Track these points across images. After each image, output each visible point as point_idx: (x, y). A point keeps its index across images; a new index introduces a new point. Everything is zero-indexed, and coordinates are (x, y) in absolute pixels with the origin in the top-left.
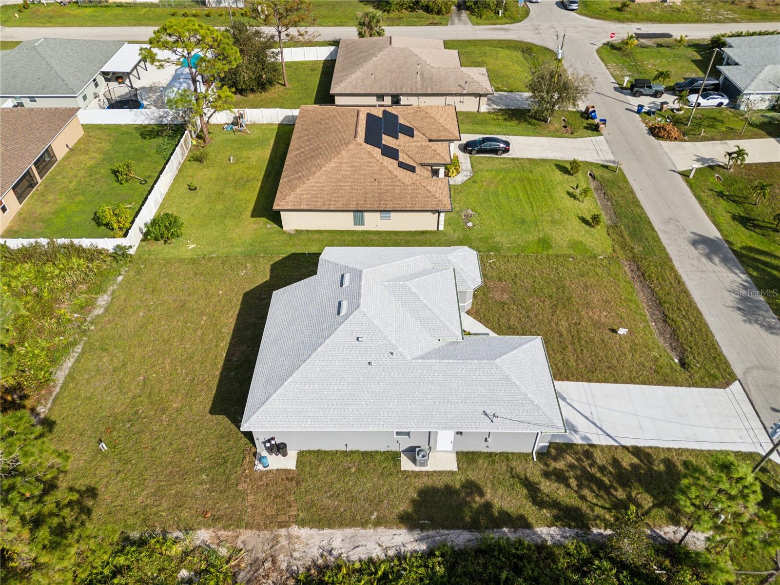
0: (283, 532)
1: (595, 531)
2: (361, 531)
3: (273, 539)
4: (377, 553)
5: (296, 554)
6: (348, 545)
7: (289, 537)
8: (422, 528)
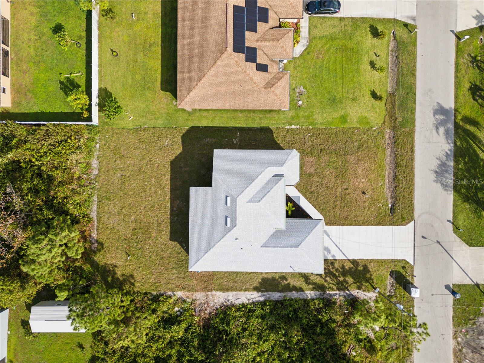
0: (210, 293)
1: (328, 292)
2: (239, 293)
3: (206, 296)
4: (246, 301)
5: (215, 301)
6: (234, 298)
7: (212, 295)
8: (262, 292)
